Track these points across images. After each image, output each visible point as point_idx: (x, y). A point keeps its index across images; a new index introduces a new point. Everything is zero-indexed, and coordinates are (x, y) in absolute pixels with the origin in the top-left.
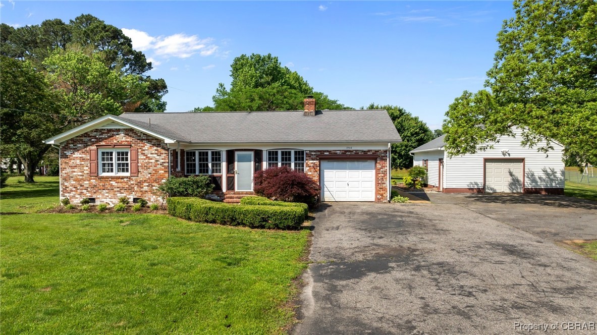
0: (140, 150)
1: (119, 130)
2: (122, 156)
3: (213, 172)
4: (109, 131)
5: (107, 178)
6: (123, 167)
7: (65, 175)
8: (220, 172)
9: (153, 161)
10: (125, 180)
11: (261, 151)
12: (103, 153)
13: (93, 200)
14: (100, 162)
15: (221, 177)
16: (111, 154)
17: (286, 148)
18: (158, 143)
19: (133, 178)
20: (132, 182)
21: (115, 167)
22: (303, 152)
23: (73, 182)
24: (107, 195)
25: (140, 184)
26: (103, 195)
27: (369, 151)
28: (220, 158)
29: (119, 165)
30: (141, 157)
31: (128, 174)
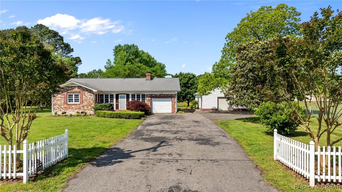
3: (110, 102)
4: (72, 87)
5: (71, 104)
6: (77, 100)
7: (54, 103)
8: (113, 102)
9: (88, 98)
10: (78, 105)
11: (129, 94)
12: (69, 95)
13: (65, 113)
14: (68, 99)
16: (72, 95)
18: (90, 91)
19: (81, 104)
20: (80, 106)
21: (74, 100)
22: (145, 95)
23: (57, 106)
25: (83, 107)
26: (69, 111)
27: (169, 94)
28: (113, 97)
30: (84, 96)
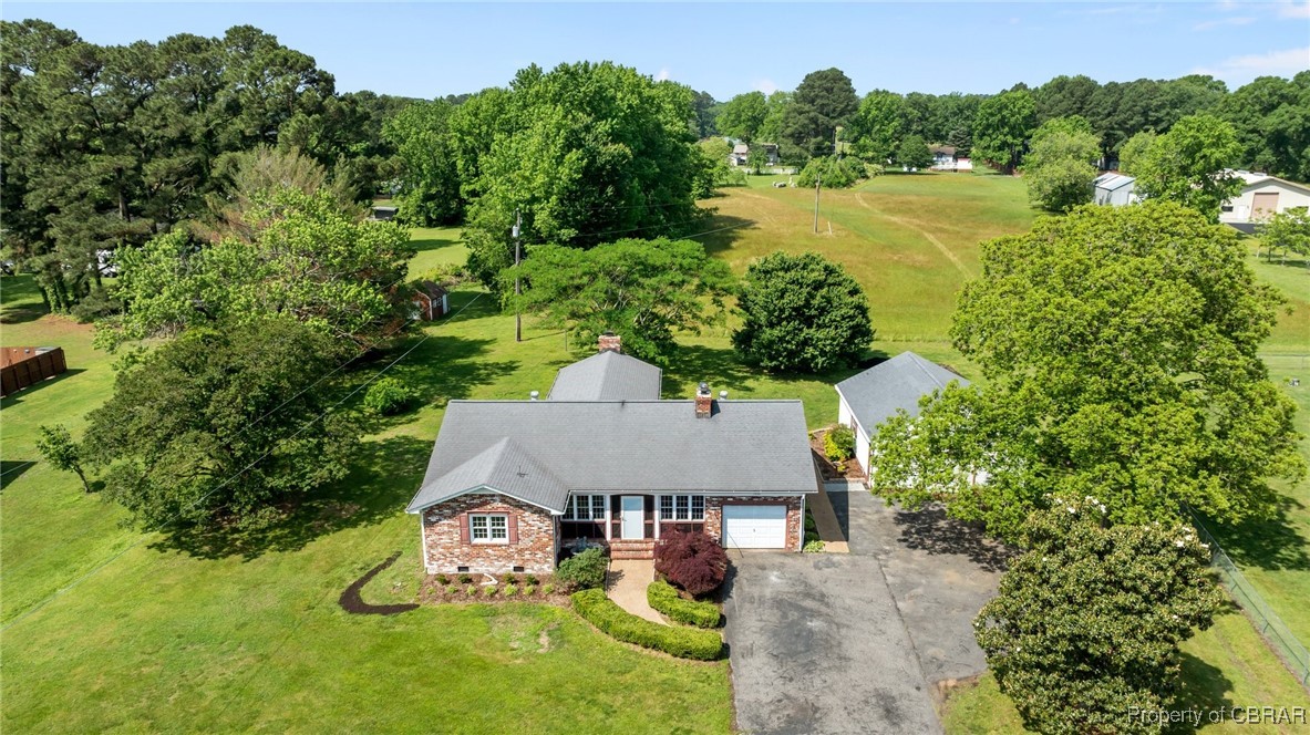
0: (519, 517)
1: (493, 496)
2: (498, 520)
3: (594, 517)
4: (481, 496)
5: (483, 545)
6: (498, 534)
7: (431, 543)
8: (603, 517)
9: (535, 528)
10: (504, 547)
11: (652, 497)
12: (474, 519)
13: (467, 568)
14: (472, 528)
15: (604, 524)
16: (485, 519)
17: (683, 493)
18: (540, 512)
19: (513, 545)
20: (511, 550)
21: (489, 533)
22: (702, 497)
23: (441, 550)
24: (482, 563)
25: (521, 552)
26: (478, 563)
27: (780, 497)
28: (602, 504)
29: (494, 530)
30: (521, 523)
31: (505, 541)
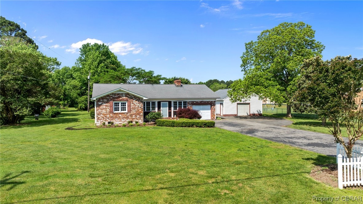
0: (131, 102)
1: (122, 94)
2: (123, 104)
4: (118, 94)
5: (118, 113)
6: (123, 109)
7: (98, 113)
8: (155, 110)
9: (137, 106)
10: (125, 114)
11: (171, 102)
12: (115, 103)
14: (114, 107)
16: (119, 103)
17: (180, 100)
18: (139, 99)
19: (129, 113)
20: (128, 115)
21: (120, 109)
22: (186, 102)
23: (102, 116)
24: (117, 120)
26: (116, 120)
27: (209, 101)
28: (155, 104)
30: (132, 105)
31: (126, 111)
